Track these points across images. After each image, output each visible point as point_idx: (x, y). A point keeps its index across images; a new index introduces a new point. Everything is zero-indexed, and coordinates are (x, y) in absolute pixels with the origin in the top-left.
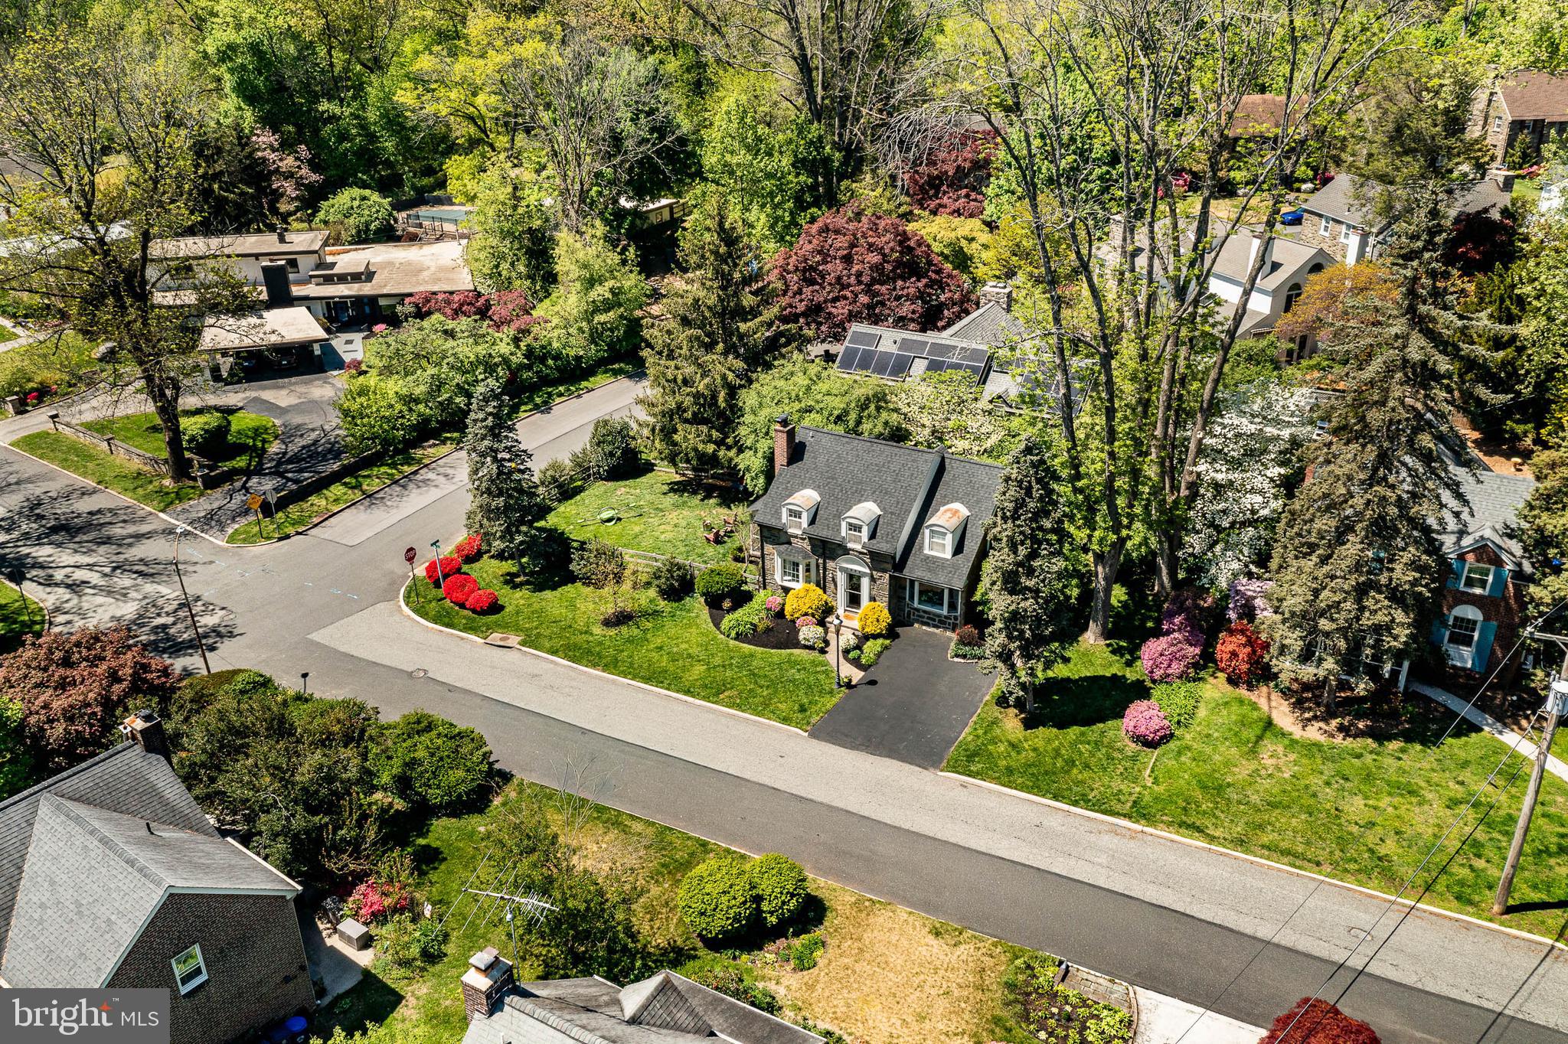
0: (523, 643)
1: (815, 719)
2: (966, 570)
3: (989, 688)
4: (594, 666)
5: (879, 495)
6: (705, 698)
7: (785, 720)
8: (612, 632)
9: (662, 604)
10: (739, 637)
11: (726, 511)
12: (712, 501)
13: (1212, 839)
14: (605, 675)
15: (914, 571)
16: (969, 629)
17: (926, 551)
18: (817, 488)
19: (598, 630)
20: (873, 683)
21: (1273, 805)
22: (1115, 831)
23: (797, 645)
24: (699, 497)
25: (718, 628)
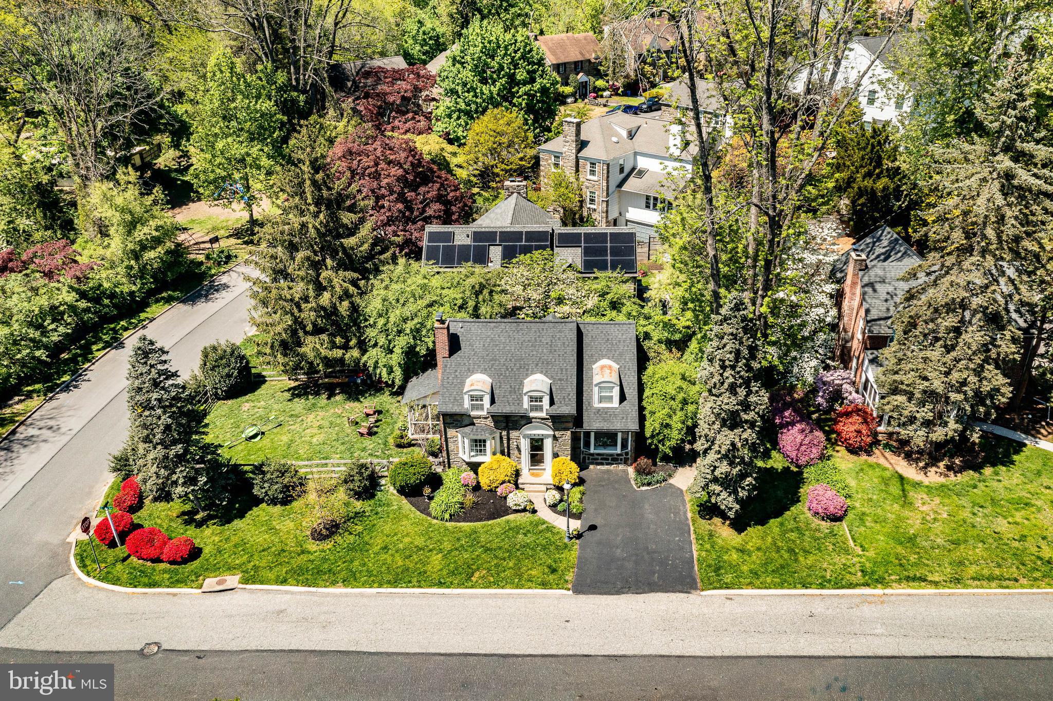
0: (245, 581)
1: (570, 576)
2: (635, 414)
3: (684, 506)
4: (334, 583)
5: (544, 367)
6: (460, 585)
7: (544, 585)
8: (328, 545)
9: (358, 505)
10: (452, 518)
11: (356, 404)
12: (339, 398)
13: (936, 584)
14: (349, 590)
15: (592, 424)
16: (644, 461)
17: (596, 404)
18: (484, 371)
19: (312, 546)
20: (593, 528)
21: (956, 543)
22: (865, 599)
23: (507, 511)
24: (324, 396)
25: (429, 514)
